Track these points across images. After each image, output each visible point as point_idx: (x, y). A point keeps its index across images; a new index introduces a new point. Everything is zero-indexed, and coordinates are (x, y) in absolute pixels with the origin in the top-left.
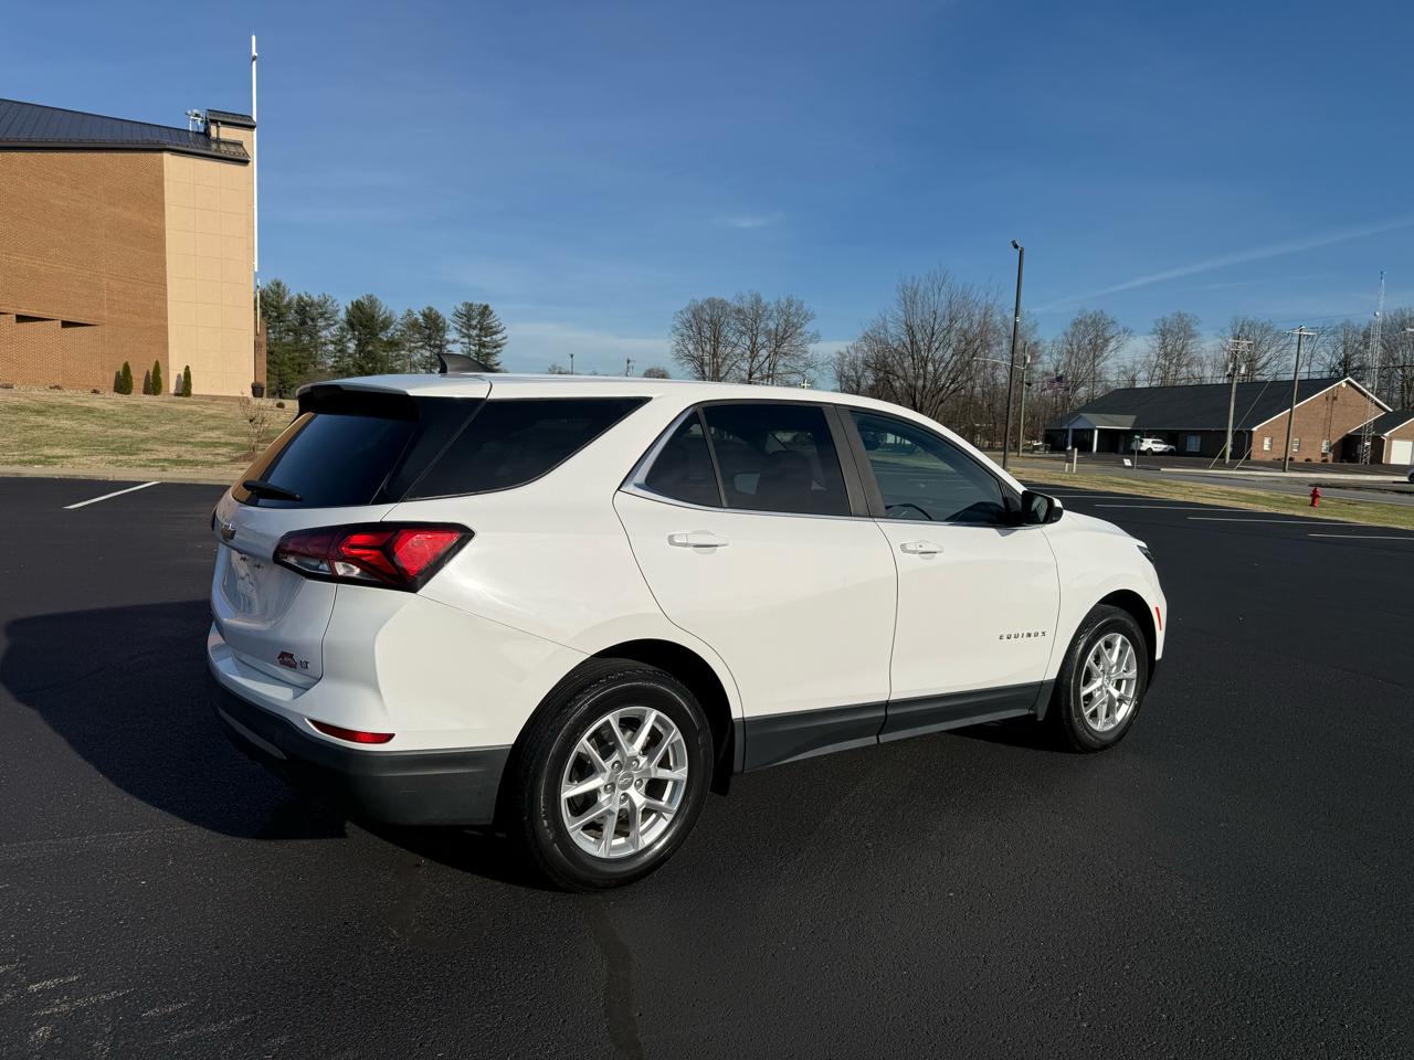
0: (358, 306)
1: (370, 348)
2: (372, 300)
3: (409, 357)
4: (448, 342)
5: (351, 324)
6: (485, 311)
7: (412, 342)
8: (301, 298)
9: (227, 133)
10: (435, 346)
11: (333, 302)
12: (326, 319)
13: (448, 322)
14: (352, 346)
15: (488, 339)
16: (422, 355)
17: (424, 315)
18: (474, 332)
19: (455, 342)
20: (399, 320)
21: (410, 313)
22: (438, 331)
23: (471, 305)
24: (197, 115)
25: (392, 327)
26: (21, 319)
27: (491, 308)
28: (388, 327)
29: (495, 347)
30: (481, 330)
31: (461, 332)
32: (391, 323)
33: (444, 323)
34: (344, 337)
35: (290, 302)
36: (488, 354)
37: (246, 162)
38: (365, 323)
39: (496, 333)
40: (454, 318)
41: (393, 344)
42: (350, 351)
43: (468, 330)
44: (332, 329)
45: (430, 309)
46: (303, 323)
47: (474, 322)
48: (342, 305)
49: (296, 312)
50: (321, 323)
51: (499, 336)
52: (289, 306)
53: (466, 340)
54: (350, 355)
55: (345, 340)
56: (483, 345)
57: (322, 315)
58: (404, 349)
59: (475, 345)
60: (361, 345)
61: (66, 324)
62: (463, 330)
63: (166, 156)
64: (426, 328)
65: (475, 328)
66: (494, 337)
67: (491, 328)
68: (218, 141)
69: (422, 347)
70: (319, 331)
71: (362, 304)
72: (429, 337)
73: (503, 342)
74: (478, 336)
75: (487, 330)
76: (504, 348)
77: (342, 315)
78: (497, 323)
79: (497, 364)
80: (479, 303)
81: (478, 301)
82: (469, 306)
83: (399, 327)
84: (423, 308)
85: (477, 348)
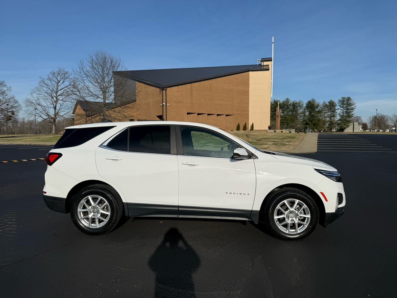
0: (309, 102)
1: (312, 114)
2: (313, 100)
3: (324, 115)
4: (336, 110)
5: (307, 107)
6: (349, 99)
7: (325, 111)
8: (293, 102)
9: (265, 63)
10: (332, 111)
11: (302, 102)
12: (300, 107)
13: (336, 103)
14: (307, 113)
15: (350, 107)
16: (328, 114)
17: (329, 103)
18: (345, 106)
19: (338, 109)
20: (321, 105)
21: (325, 102)
22: (333, 107)
23: (344, 98)
24: (259, 60)
25: (319, 107)
26: (218, 115)
27: (351, 98)
28: (318, 107)
29: (352, 110)
30: (347, 105)
31: (340, 106)
32: (319, 106)
33: (335, 104)
34: (305, 111)
35: (291, 104)
36: (349, 112)
37: (269, 70)
38: (311, 107)
39: (352, 105)
40: (338, 102)
41: (319, 112)
42: (307, 115)
43: (343, 105)
44: (302, 109)
45: (331, 101)
46: (294, 109)
47: (345, 103)
48: (305, 103)
49: (292, 106)
50: (299, 108)
51: (353, 106)
52: (290, 105)
53: (342, 108)
54: (307, 116)
55: (305, 112)
56: (348, 109)
57: (299, 106)
58: (322, 113)
59: (345, 110)
60: (310, 113)
61: (227, 115)
62: (341, 105)
63: (250, 72)
64: (329, 106)
65: (345, 104)
66: (351, 106)
67: (351, 104)
68: (263, 66)
69: (328, 112)
70: (298, 111)
71: (310, 101)
72: (330, 109)
73: (354, 108)
74: (346, 107)
75: (350, 105)
76: (355, 110)
77: (305, 105)
78: (353, 102)
79: (353, 115)
80: (347, 97)
81: (346, 96)
82: (343, 98)
83: (321, 107)
84: (329, 100)
85: (346, 110)
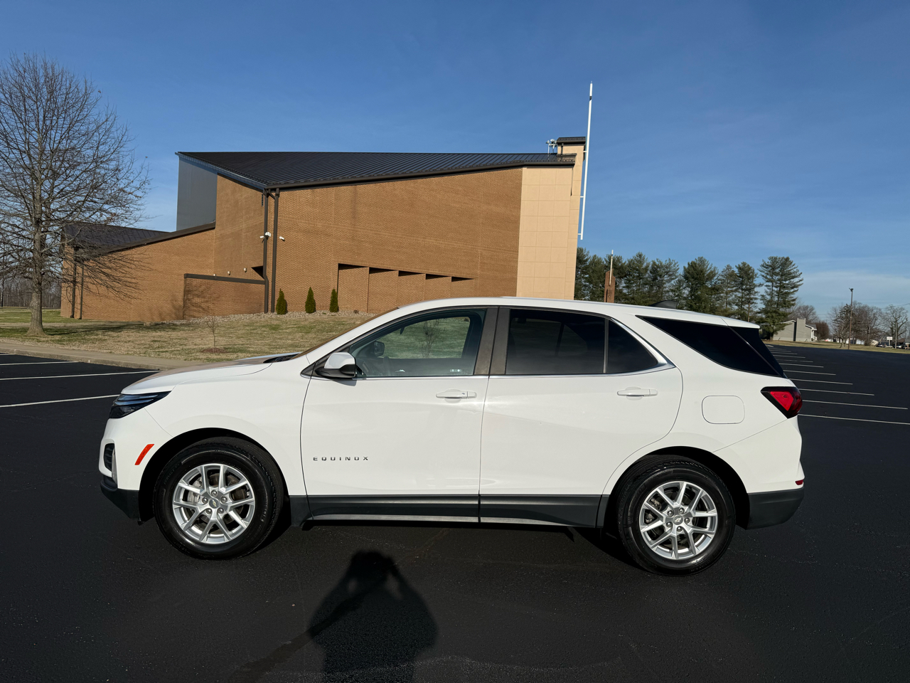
0: (692, 265)
1: (699, 293)
2: (702, 261)
3: (726, 298)
4: (755, 286)
5: (686, 277)
6: (786, 262)
7: (729, 287)
8: (654, 263)
10: (745, 290)
11: (675, 264)
12: (670, 275)
13: (756, 271)
14: (686, 292)
15: (787, 282)
16: (736, 296)
17: (740, 268)
18: (776, 278)
19: (761, 285)
20: (720, 272)
21: (729, 267)
22: (749, 279)
23: (776, 258)
25: (715, 278)
27: (791, 259)
28: (712, 278)
29: (792, 288)
30: (782, 276)
31: (766, 278)
32: (714, 275)
33: (753, 273)
34: (680, 287)
35: (647, 267)
36: (786, 293)
38: (696, 276)
39: (793, 277)
40: (762, 269)
41: (715, 290)
42: (685, 296)
43: (772, 276)
44: (672, 282)
45: (744, 264)
46: (655, 279)
47: (777, 271)
48: (681, 266)
49: (651, 272)
50: (666, 278)
51: (796, 280)
52: (646, 269)
53: (770, 284)
54: (685, 298)
55: (681, 288)
56: (782, 287)
57: (667, 273)
58: (722, 293)
59: (776, 287)
60: (693, 291)
62: (768, 277)
64: (740, 277)
65: (777, 274)
66: (792, 280)
67: (791, 274)
69: (736, 291)
70: (665, 284)
71: (695, 264)
72: (742, 284)
73: (801, 283)
74: (779, 280)
75: (790, 276)
76: (800, 287)
77: (681, 272)
78: (795, 270)
79: (794, 300)
80: (782, 256)
81: (780, 255)
82: (774, 260)
83: (720, 277)
84: (739, 263)
85: (778, 289)
